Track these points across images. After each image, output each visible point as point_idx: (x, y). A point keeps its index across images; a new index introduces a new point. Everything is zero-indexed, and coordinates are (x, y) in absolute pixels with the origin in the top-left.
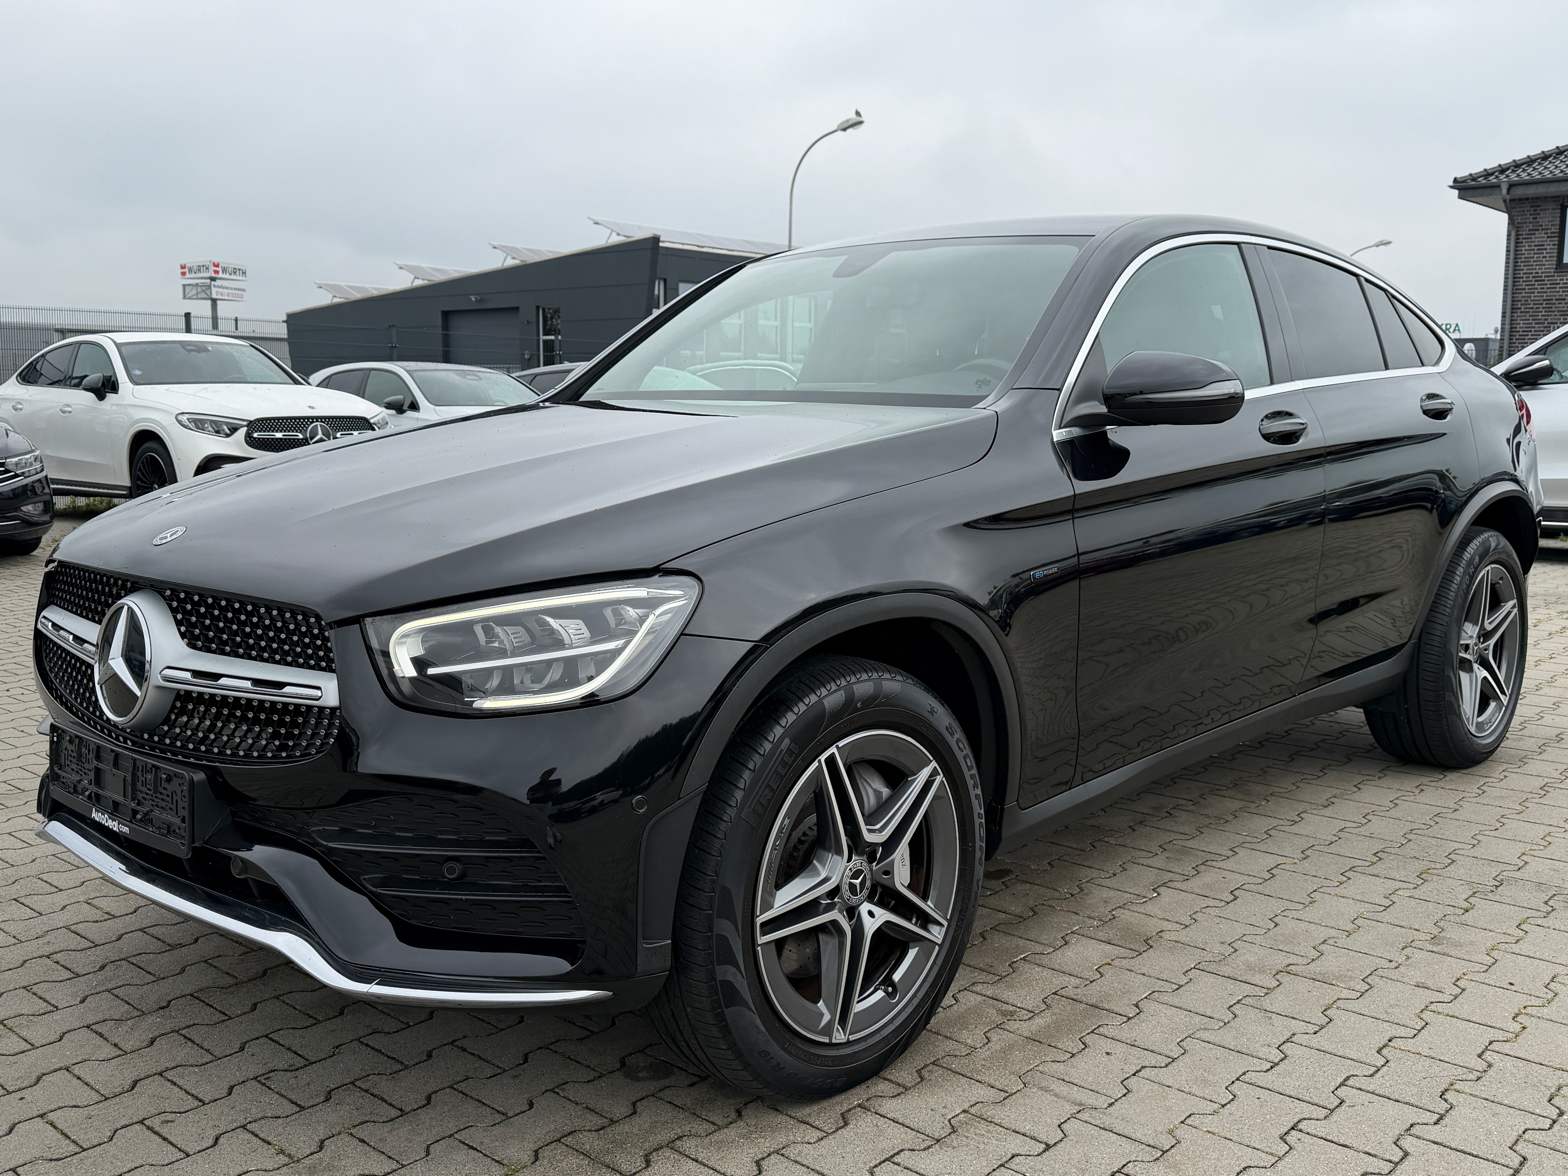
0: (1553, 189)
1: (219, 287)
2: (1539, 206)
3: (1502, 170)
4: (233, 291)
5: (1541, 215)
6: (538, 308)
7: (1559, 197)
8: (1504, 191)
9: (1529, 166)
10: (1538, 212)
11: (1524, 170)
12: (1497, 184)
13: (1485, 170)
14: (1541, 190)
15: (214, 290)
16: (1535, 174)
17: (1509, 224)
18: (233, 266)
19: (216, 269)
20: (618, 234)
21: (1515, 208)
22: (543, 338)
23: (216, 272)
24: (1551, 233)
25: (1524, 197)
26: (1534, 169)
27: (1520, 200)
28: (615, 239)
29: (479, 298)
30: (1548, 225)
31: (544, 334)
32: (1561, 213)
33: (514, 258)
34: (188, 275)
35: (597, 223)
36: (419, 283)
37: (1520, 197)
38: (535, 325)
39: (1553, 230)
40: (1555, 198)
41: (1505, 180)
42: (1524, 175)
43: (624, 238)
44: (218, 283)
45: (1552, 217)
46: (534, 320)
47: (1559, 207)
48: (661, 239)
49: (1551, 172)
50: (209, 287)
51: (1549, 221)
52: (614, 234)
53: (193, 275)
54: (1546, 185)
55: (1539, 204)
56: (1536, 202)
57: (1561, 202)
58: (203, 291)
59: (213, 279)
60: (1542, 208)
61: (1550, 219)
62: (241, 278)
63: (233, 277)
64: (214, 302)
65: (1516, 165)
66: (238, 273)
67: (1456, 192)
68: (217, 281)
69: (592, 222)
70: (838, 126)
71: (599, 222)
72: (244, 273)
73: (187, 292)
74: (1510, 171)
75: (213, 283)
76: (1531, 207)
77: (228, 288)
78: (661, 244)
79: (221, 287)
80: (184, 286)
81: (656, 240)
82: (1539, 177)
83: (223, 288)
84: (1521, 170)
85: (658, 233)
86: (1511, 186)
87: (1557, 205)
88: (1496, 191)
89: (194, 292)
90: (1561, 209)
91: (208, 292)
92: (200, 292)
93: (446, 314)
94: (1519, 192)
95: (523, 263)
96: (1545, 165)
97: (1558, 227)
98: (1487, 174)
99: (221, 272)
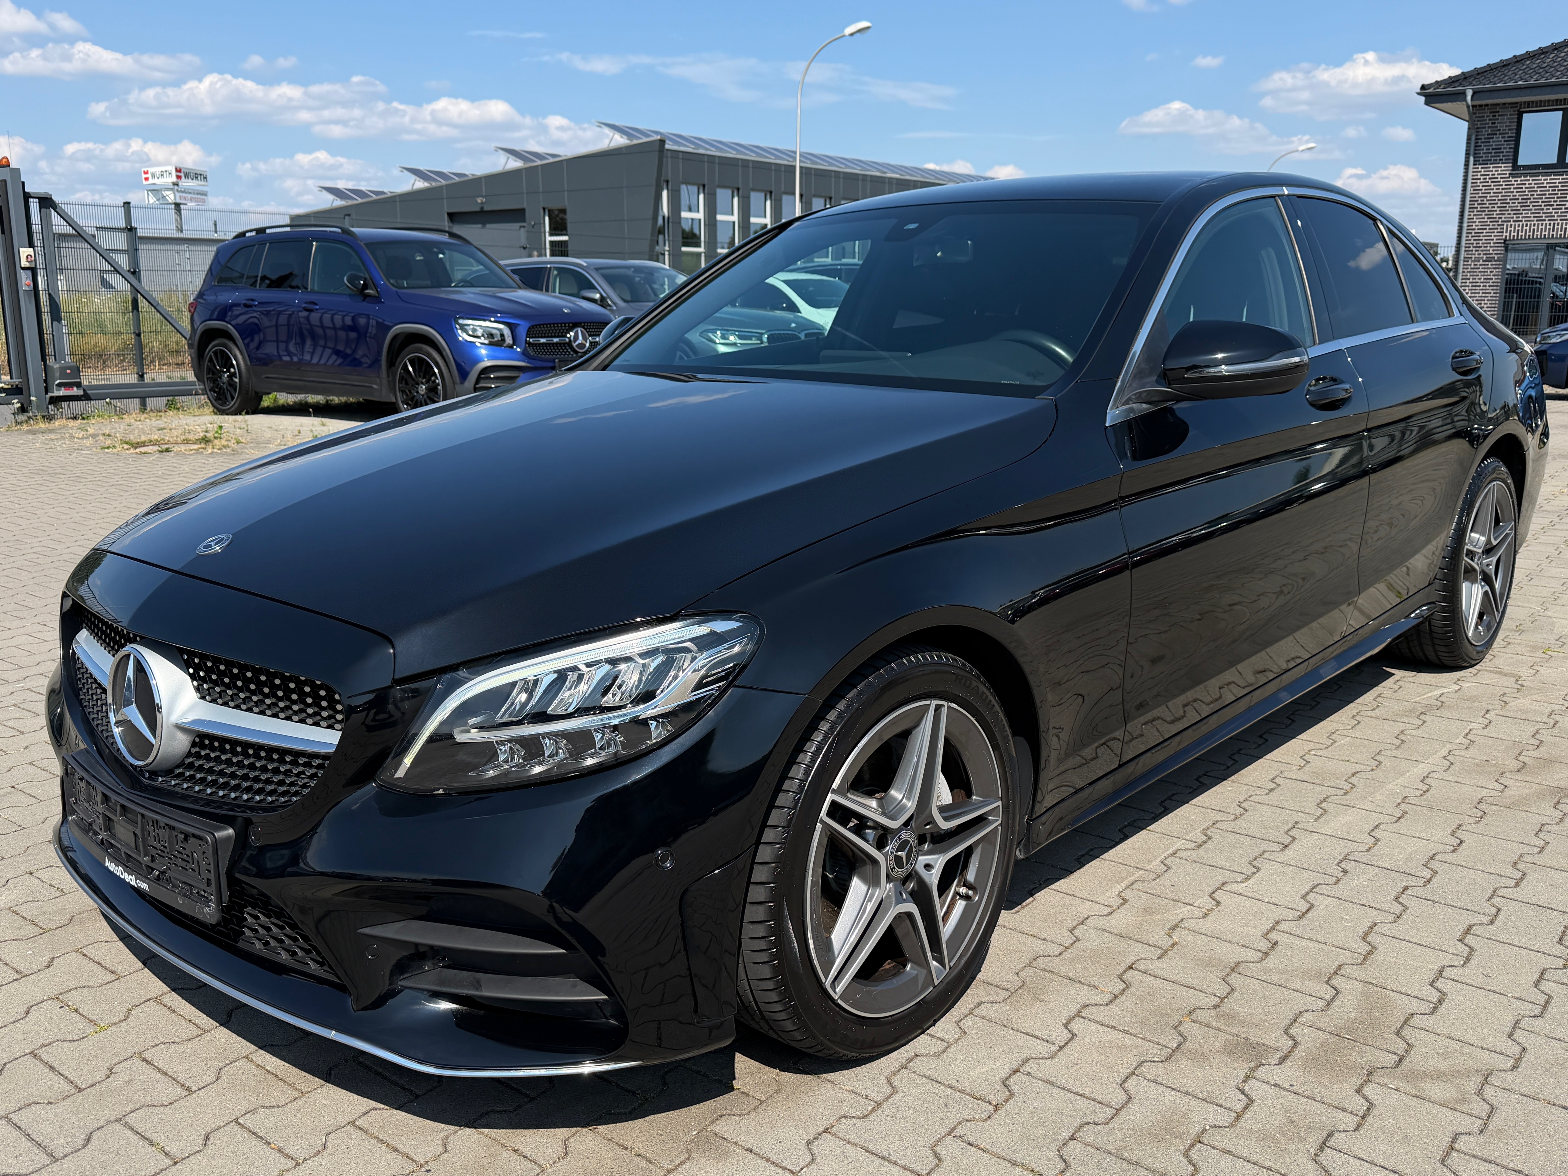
1: (182, 192)
3: (1465, 77)
4: (196, 196)
5: (1499, 121)
6: (544, 209)
7: (1517, 103)
8: (1469, 98)
9: (1490, 74)
10: (1497, 118)
11: (1486, 78)
12: (1463, 91)
14: (1503, 98)
15: (177, 195)
16: (1497, 81)
17: (1469, 129)
18: (195, 172)
19: (179, 174)
21: (1475, 113)
22: (549, 238)
23: (179, 177)
24: (1508, 137)
25: (1487, 105)
26: (1496, 77)
27: (1482, 108)
28: (619, 142)
29: (485, 200)
30: (1505, 130)
31: (551, 235)
32: (1518, 118)
33: (516, 161)
34: (151, 181)
36: (422, 185)
37: (1482, 105)
38: (541, 227)
39: (1509, 134)
40: (1514, 105)
41: (1470, 86)
42: (1487, 82)
43: (631, 141)
45: (1509, 122)
46: (541, 221)
47: (1516, 113)
48: (667, 141)
49: (1512, 80)
50: (172, 192)
51: (1505, 126)
52: (617, 137)
53: (156, 180)
54: (1506, 92)
55: (1498, 111)
56: (1494, 108)
57: (1518, 109)
58: (167, 196)
59: (176, 184)
60: (1500, 114)
61: (1507, 124)
62: (202, 183)
63: (194, 182)
64: (178, 206)
65: (1478, 73)
66: (199, 178)
67: (1423, 99)
68: (180, 186)
72: (205, 178)
74: (1472, 78)
75: (176, 188)
76: (1491, 113)
77: (190, 193)
78: (666, 146)
79: (184, 192)
81: (662, 142)
82: (1500, 84)
83: (186, 193)
84: (1483, 77)
85: (664, 136)
86: (1475, 93)
87: (1514, 111)
88: (1461, 96)
89: (158, 197)
90: (1518, 115)
91: (171, 197)
92: (164, 197)
93: (453, 217)
94: (1482, 98)
95: (528, 166)
96: (1505, 73)
97: (1514, 131)
98: (1452, 81)
99: (183, 177)
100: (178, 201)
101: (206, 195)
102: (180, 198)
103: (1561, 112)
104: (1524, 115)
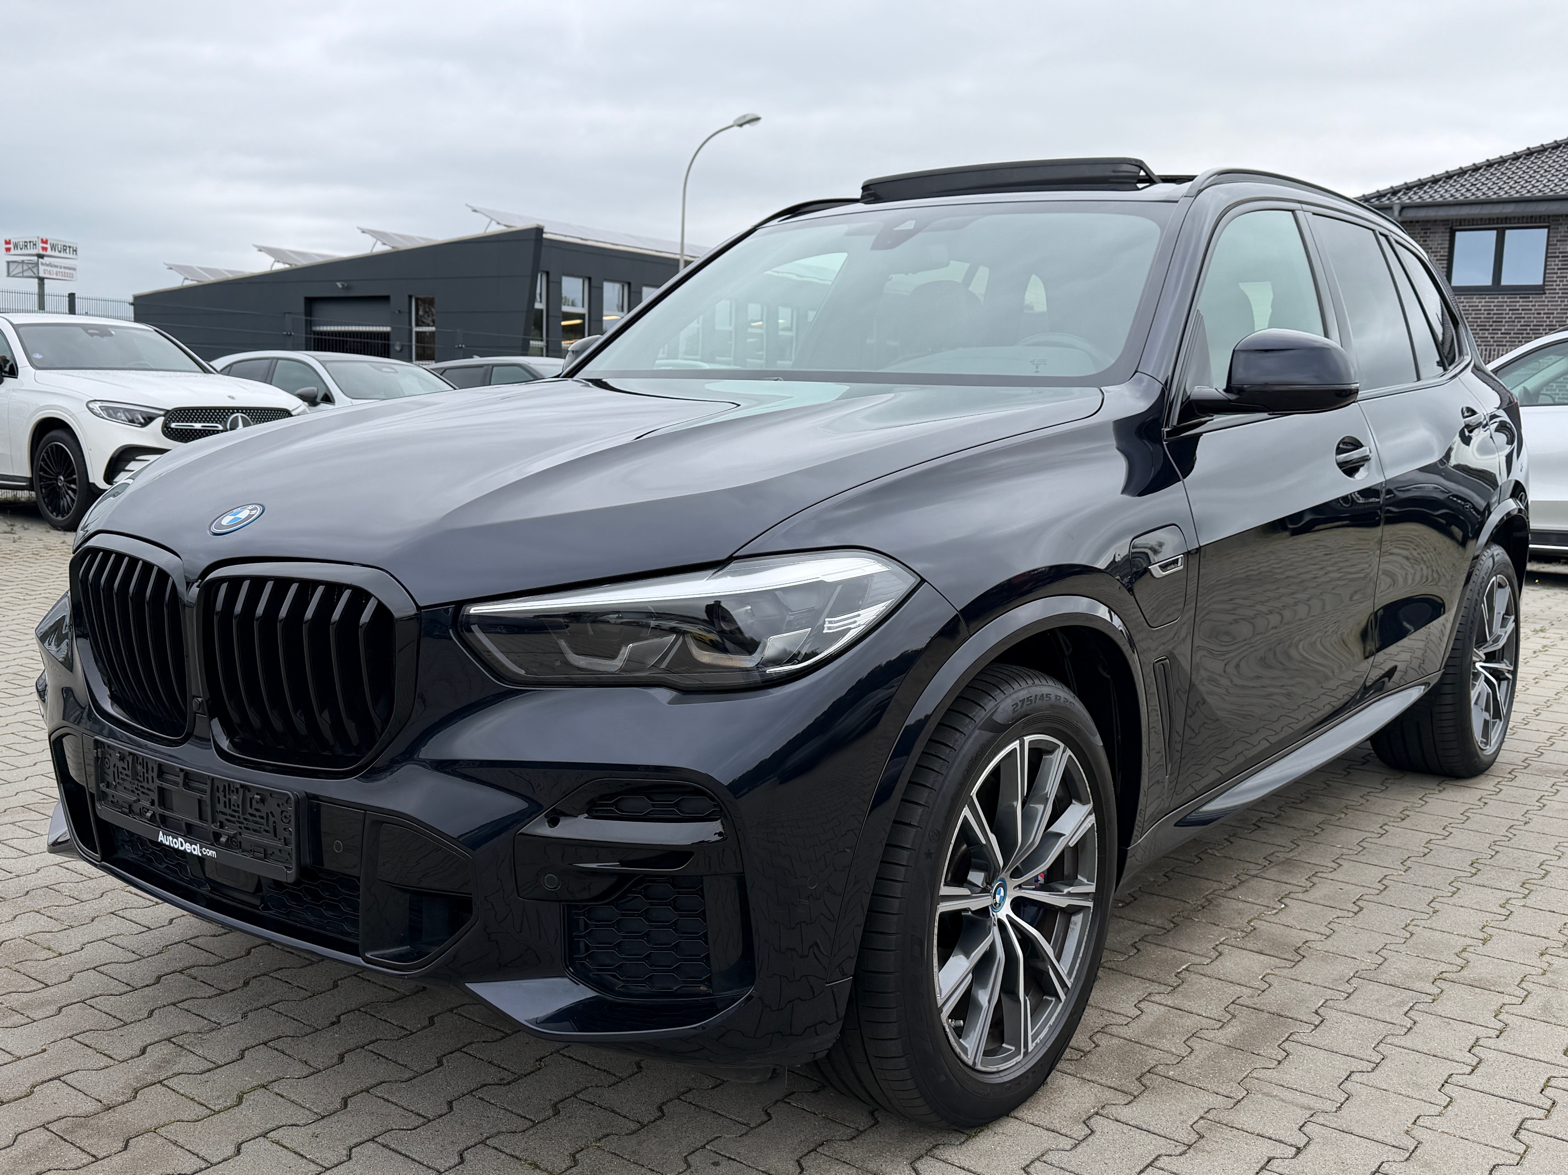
0: (1442, 213)
1: (47, 265)
2: (1429, 229)
3: (1394, 192)
4: (63, 270)
5: (1431, 239)
6: (410, 297)
7: (1448, 220)
8: (1396, 213)
9: (1420, 189)
10: (1428, 235)
11: (1415, 193)
12: (1389, 206)
13: (1378, 192)
14: (1431, 213)
15: (41, 268)
16: (1426, 197)
18: (63, 244)
19: (45, 245)
20: (498, 223)
22: (415, 329)
23: (45, 249)
24: (1441, 256)
25: (1415, 219)
26: (1425, 192)
27: (1411, 222)
28: (495, 229)
29: (346, 285)
30: (1437, 248)
31: (417, 325)
32: (1450, 236)
33: (384, 244)
34: (12, 252)
35: (475, 211)
36: (279, 266)
37: (1410, 219)
38: (407, 315)
39: (1442, 253)
40: (1445, 222)
41: (1398, 201)
42: (1415, 198)
43: (505, 228)
44: (46, 260)
45: (1442, 240)
46: (407, 310)
47: (1448, 230)
48: (545, 230)
49: (1442, 196)
50: (37, 264)
51: (1438, 244)
52: (494, 223)
53: (19, 252)
54: (1437, 209)
55: (1429, 227)
56: (1426, 225)
57: (1450, 226)
58: (30, 268)
59: (41, 256)
60: (1432, 231)
61: (1440, 242)
62: (71, 256)
63: (62, 255)
64: (41, 280)
65: (1408, 188)
66: (68, 251)
68: (45, 258)
69: (470, 210)
70: (735, 121)
71: (477, 209)
72: (75, 251)
73: (11, 270)
74: (1402, 193)
75: (40, 260)
76: (1422, 229)
77: (56, 266)
78: (545, 236)
79: (50, 265)
80: (8, 263)
81: (539, 231)
82: (1430, 200)
83: (52, 266)
84: (1412, 192)
85: (541, 224)
86: (1404, 208)
87: (1446, 229)
89: (19, 269)
90: (1450, 232)
91: (35, 270)
92: (27, 270)
93: (310, 302)
94: (1411, 214)
95: (395, 250)
96: (1435, 188)
97: (1447, 250)
98: (1380, 195)
99: (49, 249)
100: (42, 275)
101: (74, 269)
102: (44, 270)
103: (1495, 232)
104: (1458, 234)
